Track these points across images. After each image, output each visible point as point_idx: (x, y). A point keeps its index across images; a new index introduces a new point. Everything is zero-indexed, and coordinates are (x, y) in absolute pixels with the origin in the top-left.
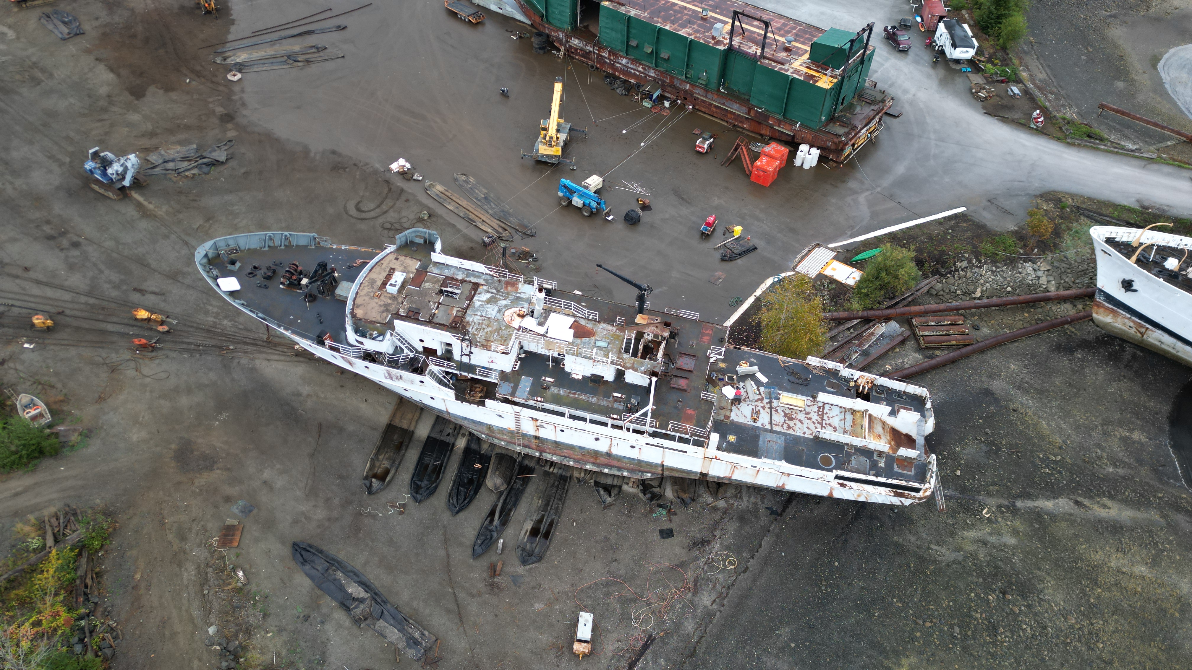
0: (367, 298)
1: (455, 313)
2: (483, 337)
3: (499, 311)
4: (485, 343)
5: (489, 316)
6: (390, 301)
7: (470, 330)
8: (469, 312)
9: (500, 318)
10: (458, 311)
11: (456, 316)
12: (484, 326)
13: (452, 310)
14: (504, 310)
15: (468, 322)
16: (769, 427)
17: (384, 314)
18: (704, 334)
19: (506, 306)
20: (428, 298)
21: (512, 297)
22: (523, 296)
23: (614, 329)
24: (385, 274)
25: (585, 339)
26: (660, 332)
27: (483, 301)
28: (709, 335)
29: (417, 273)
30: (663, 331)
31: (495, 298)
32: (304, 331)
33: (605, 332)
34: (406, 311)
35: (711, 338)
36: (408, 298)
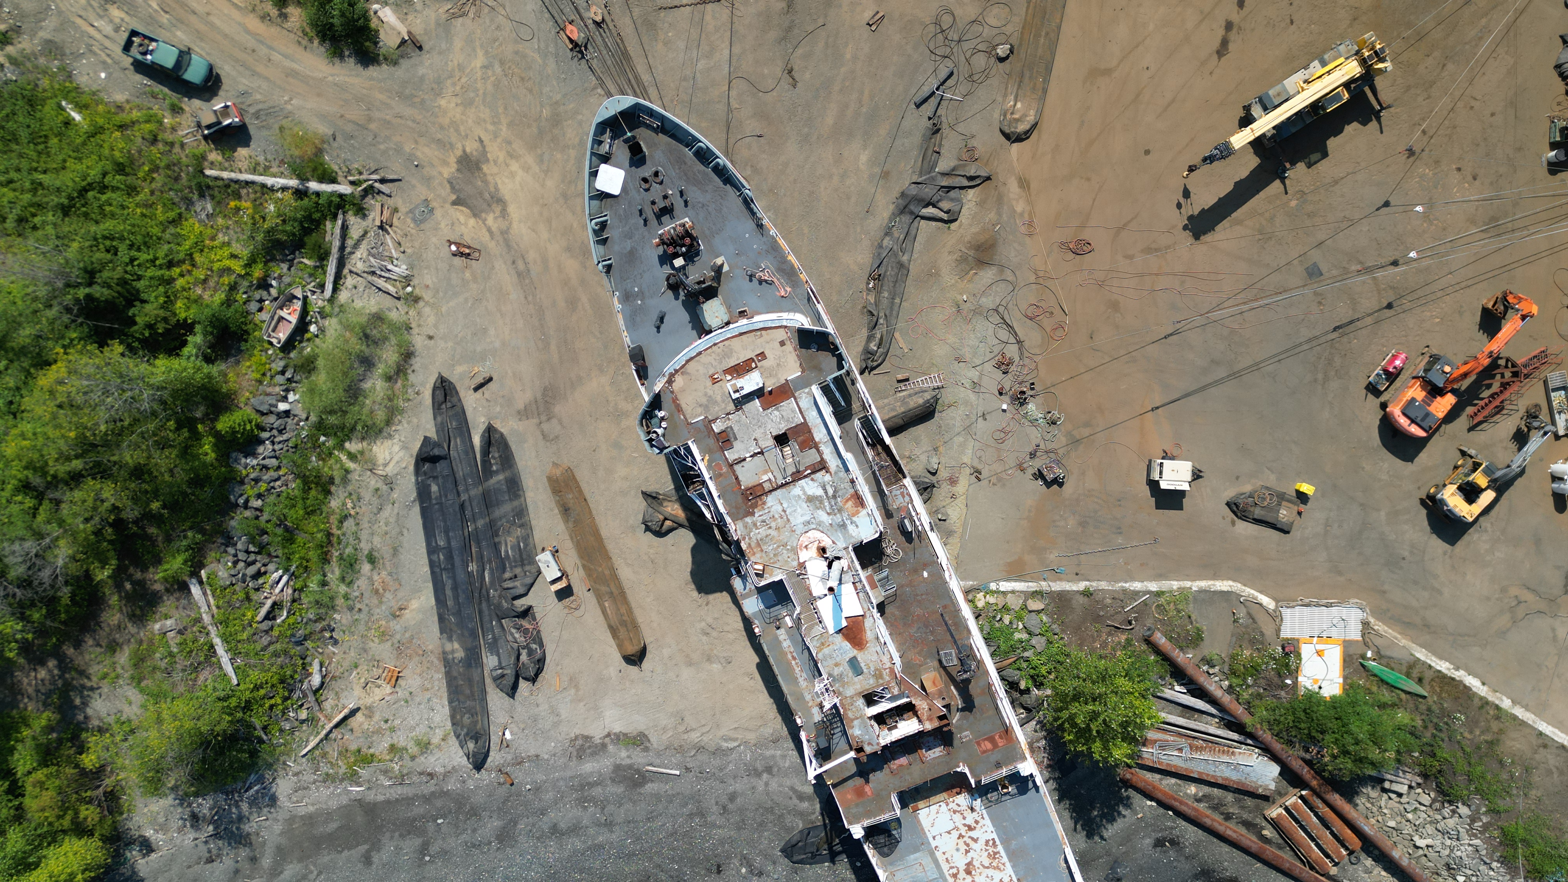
0: (702, 370)
1: (765, 478)
2: (759, 537)
3: (807, 523)
4: (753, 545)
5: (791, 518)
6: (719, 398)
7: (757, 515)
8: (778, 492)
9: (798, 532)
10: (770, 480)
11: (761, 484)
12: (773, 525)
13: (766, 472)
14: (813, 526)
15: (764, 503)
16: (938, 854)
17: (699, 410)
18: (991, 739)
19: (820, 523)
20: (758, 434)
21: (838, 519)
22: (851, 528)
23: (888, 665)
24: (751, 354)
25: (847, 645)
26: (925, 717)
27: (805, 493)
28: (995, 745)
29: (782, 386)
30: (930, 719)
31: (821, 502)
32: (632, 323)
33: (875, 658)
34: (723, 428)
35: (993, 750)
36: (740, 412)
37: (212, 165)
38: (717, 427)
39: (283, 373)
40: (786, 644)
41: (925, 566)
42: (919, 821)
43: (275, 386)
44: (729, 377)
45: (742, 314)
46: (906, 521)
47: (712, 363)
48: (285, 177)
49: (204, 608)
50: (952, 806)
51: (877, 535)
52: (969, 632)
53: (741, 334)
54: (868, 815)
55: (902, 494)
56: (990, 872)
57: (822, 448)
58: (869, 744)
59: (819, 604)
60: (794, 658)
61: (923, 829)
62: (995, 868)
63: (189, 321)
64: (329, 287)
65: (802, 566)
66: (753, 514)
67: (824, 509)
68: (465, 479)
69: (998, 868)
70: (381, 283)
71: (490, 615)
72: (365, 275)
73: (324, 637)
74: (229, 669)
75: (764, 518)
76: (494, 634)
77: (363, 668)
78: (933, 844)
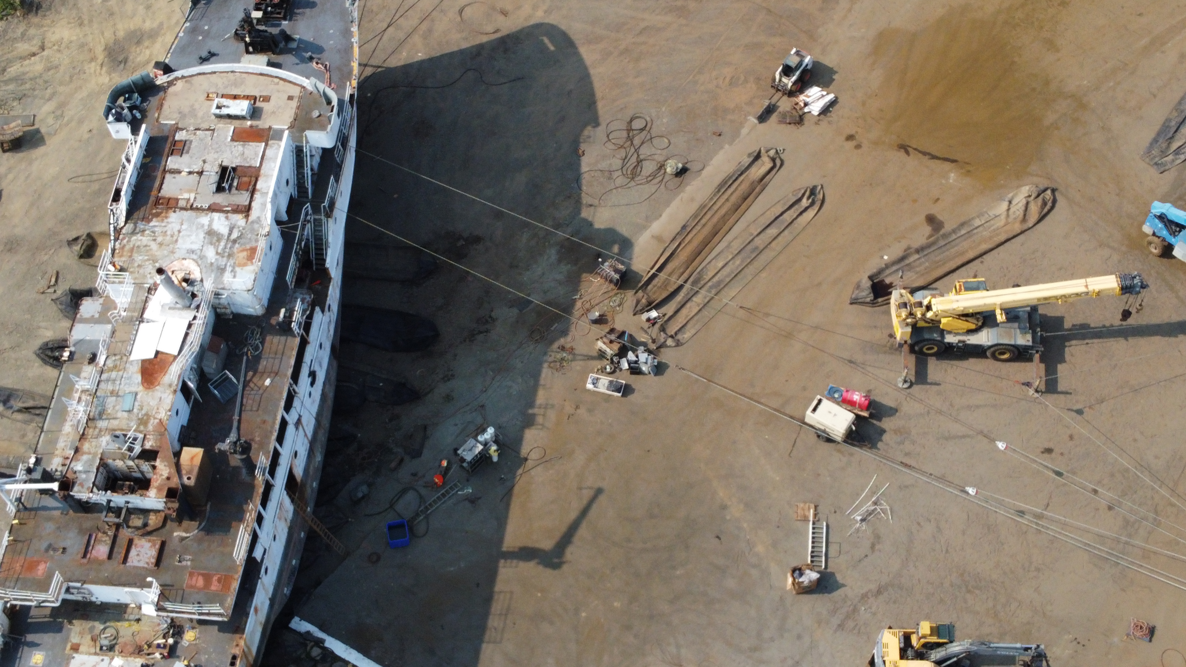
0: (204, 86)
1: (186, 196)
2: (138, 244)
3: (193, 252)
5: (180, 241)
6: (200, 114)
7: (152, 224)
8: (187, 213)
9: (176, 255)
10: (188, 200)
11: (177, 200)
12: (159, 239)
13: (190, 191)
14: (195, 257)
15: (166, 217)
17: (176, 115)
19: (202, 257)
20: (211, 157)
21: (222, 262)
24: (256, 93)
25: (137, 378)
27: (209, 226)
29: (263, 130)
31: (219, 240)
32: (181, 51)
33: (154, 402)
34: (184, 139)
36: (209, 133)
38: (180, 136)
47: (218, 85)
57: (258, 196)
65: (155, 286)
66: (149, 221)
67: (217, 247)
75: (156, 229)
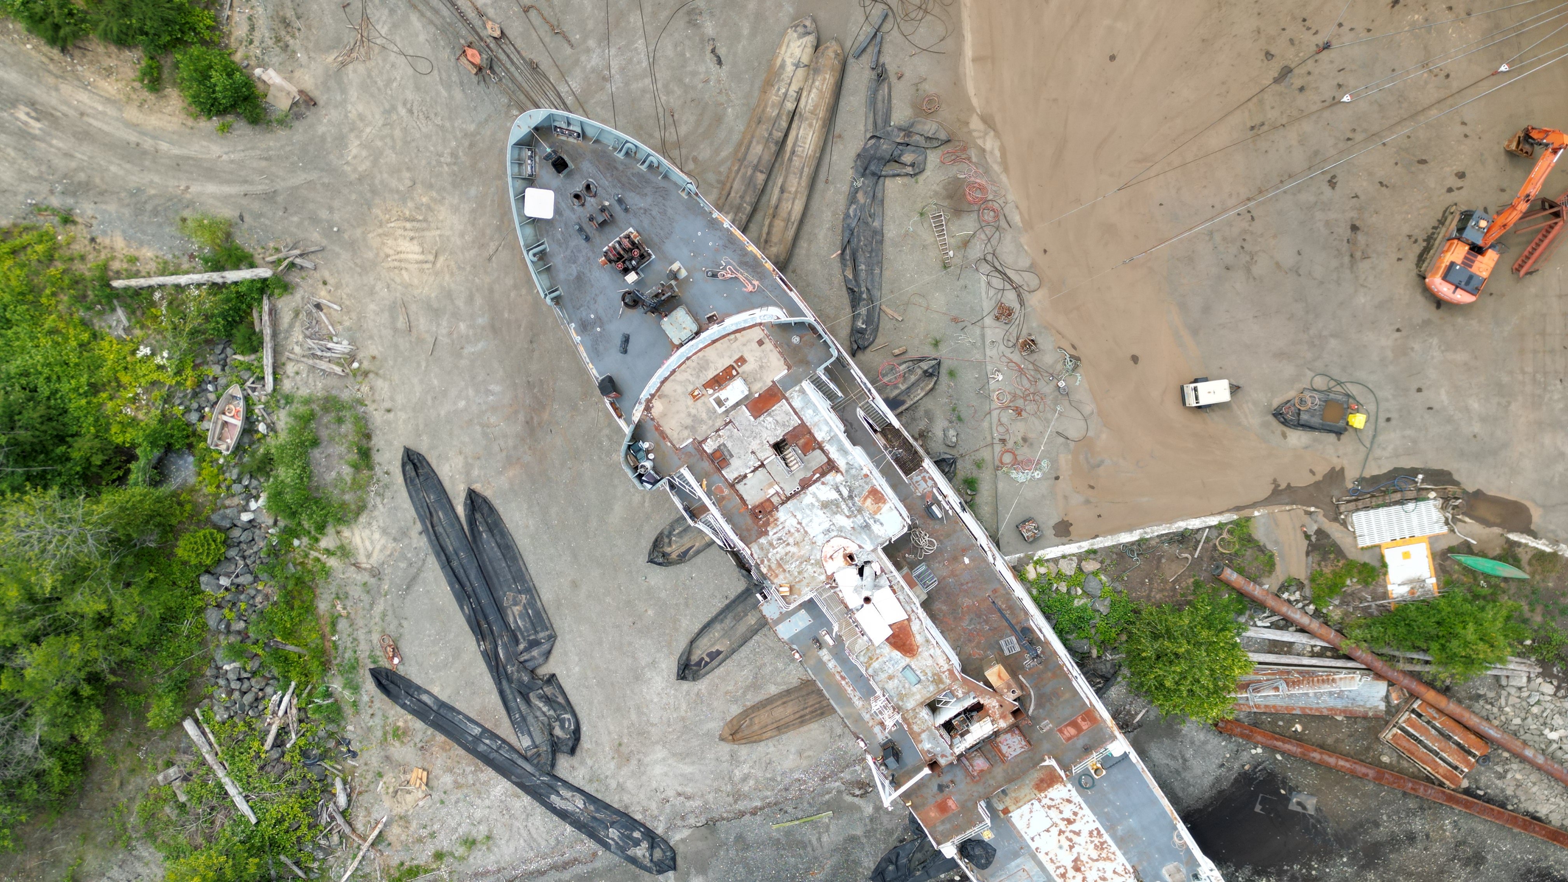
0: (680, 389)
1: (772, 491)
2: (778, 557)
3: (828, 531)
4: (774, 566)
5: (808, 530)
6: (704, 416)
7: (771, 533)
8: (789, 504)
9: (819, 543)
10: (777, 493)
11: (769, 500)
12: (791, 540)
13: (771, 486)
14: (835, 533)
15: (776, 520)
16: (1041, 856)
17: (686, 433)
18: (1074, 724)
19: (841, 529)
20: (754, 445)
21: (859, 520)
22: (875, 528)
23: (946, 667)
24: (727, 362)
25: (896, 654)
26: (997, 716)
27: (818, 500)
28: (1079, 729)
29: (770, 389)
30: (1003, 717)
31: (838, 506)
32: (596, 353)
33: (930, 662)
34: (715, 447)
35: (1077, 735)
36: (730, 426)
37: (118, 275)
38: (709, 447)
39: (239, 480)
40: (832, 664)
41: (964, 551)
42: (1013, 825)
43: (233, 496)
44: (710, 391)
45: (711, 320)
46: (934, 507)
47: (689, 379)
48: (200, 272)
49: (205, 749)
50: (1044, 801)
51: (906, 530)
52: (1026, 613)
53: (714, 342)
54: (958, 830)
55: (924, 479)
56: (1101, 864)
57: (827, 447)
58: (943, 756)
59: (858, 616)
60: (843, 678)
61: (1019, 832)
62: (1105, 860)
63: (127, 445)
64: (269, 379)
65: (831, 579)
66: (766, 533)
67: (842, 512)
68: (457, 554)
69: (1108, 859)
70: (323, 365)
71: (512, 693)
72: (305, 360)
73: (341, 752)
74: (243, 807)
75: (779, 535)
76: (520, 712)
77: (389, 778)
78: (1033, 846)
